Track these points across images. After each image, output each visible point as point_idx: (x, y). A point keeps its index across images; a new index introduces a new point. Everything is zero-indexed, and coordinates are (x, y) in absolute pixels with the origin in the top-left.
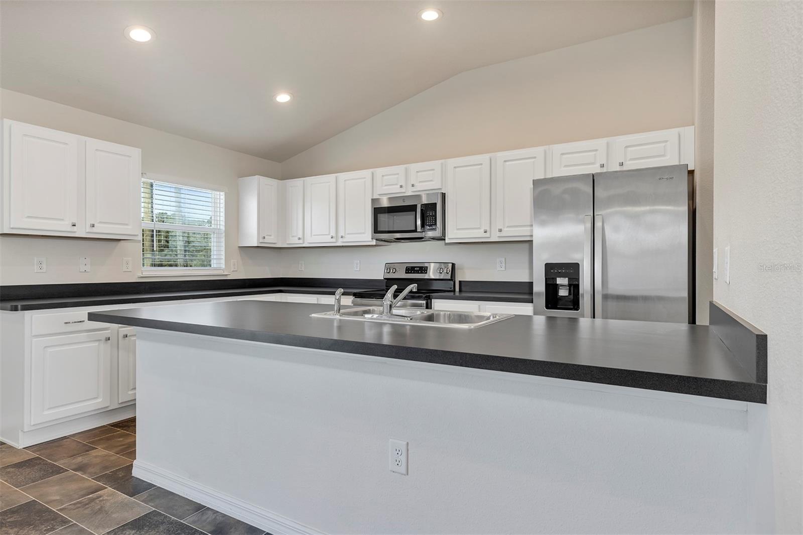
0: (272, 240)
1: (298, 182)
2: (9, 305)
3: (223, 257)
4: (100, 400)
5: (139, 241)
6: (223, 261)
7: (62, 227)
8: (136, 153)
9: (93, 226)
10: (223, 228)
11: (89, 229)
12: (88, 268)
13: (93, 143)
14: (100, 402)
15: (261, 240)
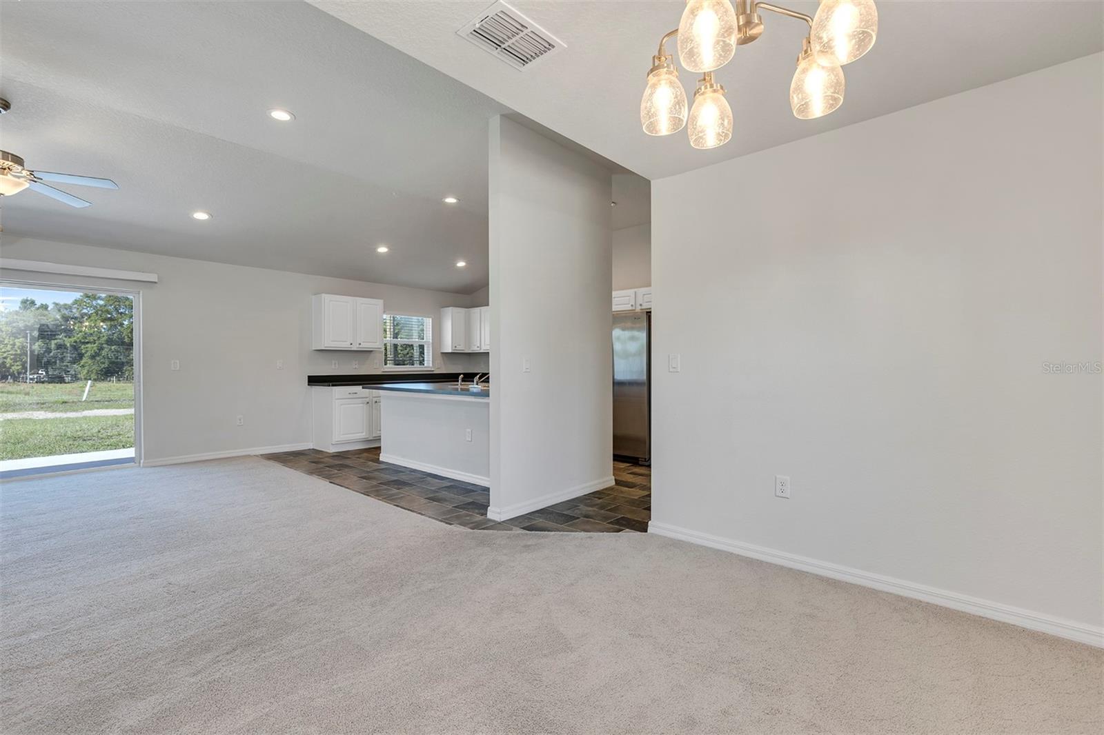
0: (462, 348)
1: (477, 310)
2: (326, 384)
3: (431, 359)
4: (364, 434)
5: (382, 352)
6: (431, 362)
7: (345, 345)
8: (380, 302)
9: (360, 344)
10: (431, 341)
11: (358, 346)
12: (357, 366)
13: (360, 300)
14: (363, 435)
15: (454, 348)
